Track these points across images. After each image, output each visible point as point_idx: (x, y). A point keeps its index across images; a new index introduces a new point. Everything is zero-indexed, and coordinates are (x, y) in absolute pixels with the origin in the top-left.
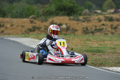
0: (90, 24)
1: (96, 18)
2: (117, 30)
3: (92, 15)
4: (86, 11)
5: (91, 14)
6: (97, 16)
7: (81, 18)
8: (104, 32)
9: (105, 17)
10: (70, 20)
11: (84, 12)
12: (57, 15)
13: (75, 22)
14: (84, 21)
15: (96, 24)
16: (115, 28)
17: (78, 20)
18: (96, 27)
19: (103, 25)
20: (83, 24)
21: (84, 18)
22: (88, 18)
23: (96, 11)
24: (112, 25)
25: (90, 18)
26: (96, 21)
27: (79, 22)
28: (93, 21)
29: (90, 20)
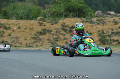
0: (105, 27)
1: (112, 20)
3: (106, 16)
4: (98, 12)
5: (105, 15)
6: (112, 17)
7: (94, 20)
11: (96, 13)
12: (66, 16)
13: (88, 24)
14: (98, 24)
15: (112, 27)
17: (92, 22)
18: (112, 30)
20: (98, 26)
21: (99, 20)
22: (102, 20)
23: (109, 12)
25: (105, 20)
26: (111, 23)
27: (93, 25)
28: (108, 23)
29: (105, 22)
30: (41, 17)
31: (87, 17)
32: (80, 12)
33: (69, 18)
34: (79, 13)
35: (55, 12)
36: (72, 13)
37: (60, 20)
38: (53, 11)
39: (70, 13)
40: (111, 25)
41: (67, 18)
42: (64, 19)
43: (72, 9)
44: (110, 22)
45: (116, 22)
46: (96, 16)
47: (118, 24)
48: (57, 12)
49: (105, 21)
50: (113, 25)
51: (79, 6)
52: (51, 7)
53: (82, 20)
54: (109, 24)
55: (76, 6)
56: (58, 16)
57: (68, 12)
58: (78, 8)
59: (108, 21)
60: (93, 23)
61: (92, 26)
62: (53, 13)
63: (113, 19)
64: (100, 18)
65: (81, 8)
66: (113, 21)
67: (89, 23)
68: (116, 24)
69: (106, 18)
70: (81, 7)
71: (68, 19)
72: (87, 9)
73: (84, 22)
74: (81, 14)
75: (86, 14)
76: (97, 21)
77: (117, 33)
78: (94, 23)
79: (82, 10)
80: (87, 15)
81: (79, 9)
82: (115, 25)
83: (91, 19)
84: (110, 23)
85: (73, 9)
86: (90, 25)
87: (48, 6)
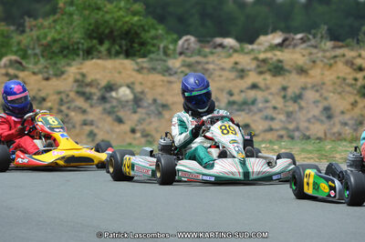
1: (228, 63)
2: (303, 103)
3: (212, 53)
4: (186, 40)
5: (207, 50)
6: (230, 56)
7: (175, 63)
8: (260, 110)
9: (256, 59)
10: (140, 70)
11: (180, 42)
12: (89, 53)
13: (157, 78)
15: (230, 85)
16: (297, 98)
17: (167, 71)
18: (231, 94)
19: (254, 86)
21: (189, 66)
22: (198, 63)
23: (219, 40)
24: (284, 89)
25: (207, 63)
26: (226, 74)
27: (172, 78)
28: (217, 73)
29: (207, 70)
30: (14, 57)
31: (152, 56)
32: (132, 42)
33: (99, 58)
34: (129, 43)
35: (55, 41)
36: (106, 45)
37: (69, 65)
38: (49, 39)
39: (101, 43)
40: (228, 80)
41: (92, 58)
42: (81, 64)
43: (107, 31)
44: (223, 69)
45: (243, 71)
46: (181, 54)
47: (248, 75)
48: (60, 39)
49: (207, 66)
50: (233, 80)
51: (126, 22)
52: (42, 24)
53: (137, 63)
54: (220, 76)
55: (120, 24)
56: (65, 53)
57: (95, 42)
58: (125, 27)
59: (216, 68)
60: (170, 75)
61: (170, 82)
62: (49, 45)
63: (232, 60)
64: (193, 59)
65: (136, 28)
66: (233, 68)
67: (159, 73)
68: (242, 77)
69: (211, 58)
70: (132, 24)
71: (94, 60)
72: (153, 32)
73: (145, 71)
74: (136, 45)
75: (149, 47)
76: (183, 69)
77: (245, 103)
78: (176, 73)
79: (137, 34)
80: (153, 49)
81: (127, 33)
82: (239, 80)
83: (165, 61)
84: (222, 73)
85: (112, 32)
86: (163, 81)
87: (34, 23)
